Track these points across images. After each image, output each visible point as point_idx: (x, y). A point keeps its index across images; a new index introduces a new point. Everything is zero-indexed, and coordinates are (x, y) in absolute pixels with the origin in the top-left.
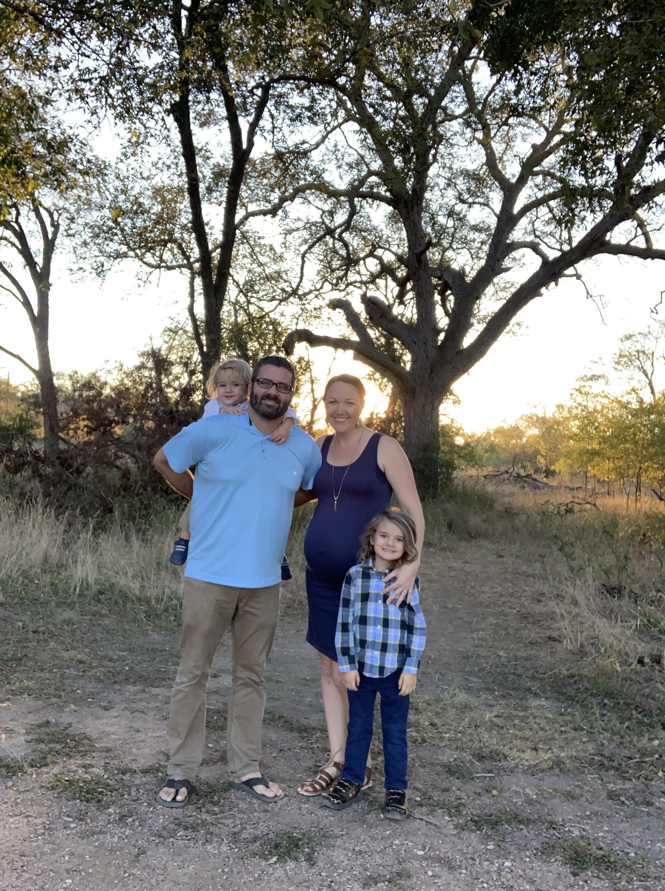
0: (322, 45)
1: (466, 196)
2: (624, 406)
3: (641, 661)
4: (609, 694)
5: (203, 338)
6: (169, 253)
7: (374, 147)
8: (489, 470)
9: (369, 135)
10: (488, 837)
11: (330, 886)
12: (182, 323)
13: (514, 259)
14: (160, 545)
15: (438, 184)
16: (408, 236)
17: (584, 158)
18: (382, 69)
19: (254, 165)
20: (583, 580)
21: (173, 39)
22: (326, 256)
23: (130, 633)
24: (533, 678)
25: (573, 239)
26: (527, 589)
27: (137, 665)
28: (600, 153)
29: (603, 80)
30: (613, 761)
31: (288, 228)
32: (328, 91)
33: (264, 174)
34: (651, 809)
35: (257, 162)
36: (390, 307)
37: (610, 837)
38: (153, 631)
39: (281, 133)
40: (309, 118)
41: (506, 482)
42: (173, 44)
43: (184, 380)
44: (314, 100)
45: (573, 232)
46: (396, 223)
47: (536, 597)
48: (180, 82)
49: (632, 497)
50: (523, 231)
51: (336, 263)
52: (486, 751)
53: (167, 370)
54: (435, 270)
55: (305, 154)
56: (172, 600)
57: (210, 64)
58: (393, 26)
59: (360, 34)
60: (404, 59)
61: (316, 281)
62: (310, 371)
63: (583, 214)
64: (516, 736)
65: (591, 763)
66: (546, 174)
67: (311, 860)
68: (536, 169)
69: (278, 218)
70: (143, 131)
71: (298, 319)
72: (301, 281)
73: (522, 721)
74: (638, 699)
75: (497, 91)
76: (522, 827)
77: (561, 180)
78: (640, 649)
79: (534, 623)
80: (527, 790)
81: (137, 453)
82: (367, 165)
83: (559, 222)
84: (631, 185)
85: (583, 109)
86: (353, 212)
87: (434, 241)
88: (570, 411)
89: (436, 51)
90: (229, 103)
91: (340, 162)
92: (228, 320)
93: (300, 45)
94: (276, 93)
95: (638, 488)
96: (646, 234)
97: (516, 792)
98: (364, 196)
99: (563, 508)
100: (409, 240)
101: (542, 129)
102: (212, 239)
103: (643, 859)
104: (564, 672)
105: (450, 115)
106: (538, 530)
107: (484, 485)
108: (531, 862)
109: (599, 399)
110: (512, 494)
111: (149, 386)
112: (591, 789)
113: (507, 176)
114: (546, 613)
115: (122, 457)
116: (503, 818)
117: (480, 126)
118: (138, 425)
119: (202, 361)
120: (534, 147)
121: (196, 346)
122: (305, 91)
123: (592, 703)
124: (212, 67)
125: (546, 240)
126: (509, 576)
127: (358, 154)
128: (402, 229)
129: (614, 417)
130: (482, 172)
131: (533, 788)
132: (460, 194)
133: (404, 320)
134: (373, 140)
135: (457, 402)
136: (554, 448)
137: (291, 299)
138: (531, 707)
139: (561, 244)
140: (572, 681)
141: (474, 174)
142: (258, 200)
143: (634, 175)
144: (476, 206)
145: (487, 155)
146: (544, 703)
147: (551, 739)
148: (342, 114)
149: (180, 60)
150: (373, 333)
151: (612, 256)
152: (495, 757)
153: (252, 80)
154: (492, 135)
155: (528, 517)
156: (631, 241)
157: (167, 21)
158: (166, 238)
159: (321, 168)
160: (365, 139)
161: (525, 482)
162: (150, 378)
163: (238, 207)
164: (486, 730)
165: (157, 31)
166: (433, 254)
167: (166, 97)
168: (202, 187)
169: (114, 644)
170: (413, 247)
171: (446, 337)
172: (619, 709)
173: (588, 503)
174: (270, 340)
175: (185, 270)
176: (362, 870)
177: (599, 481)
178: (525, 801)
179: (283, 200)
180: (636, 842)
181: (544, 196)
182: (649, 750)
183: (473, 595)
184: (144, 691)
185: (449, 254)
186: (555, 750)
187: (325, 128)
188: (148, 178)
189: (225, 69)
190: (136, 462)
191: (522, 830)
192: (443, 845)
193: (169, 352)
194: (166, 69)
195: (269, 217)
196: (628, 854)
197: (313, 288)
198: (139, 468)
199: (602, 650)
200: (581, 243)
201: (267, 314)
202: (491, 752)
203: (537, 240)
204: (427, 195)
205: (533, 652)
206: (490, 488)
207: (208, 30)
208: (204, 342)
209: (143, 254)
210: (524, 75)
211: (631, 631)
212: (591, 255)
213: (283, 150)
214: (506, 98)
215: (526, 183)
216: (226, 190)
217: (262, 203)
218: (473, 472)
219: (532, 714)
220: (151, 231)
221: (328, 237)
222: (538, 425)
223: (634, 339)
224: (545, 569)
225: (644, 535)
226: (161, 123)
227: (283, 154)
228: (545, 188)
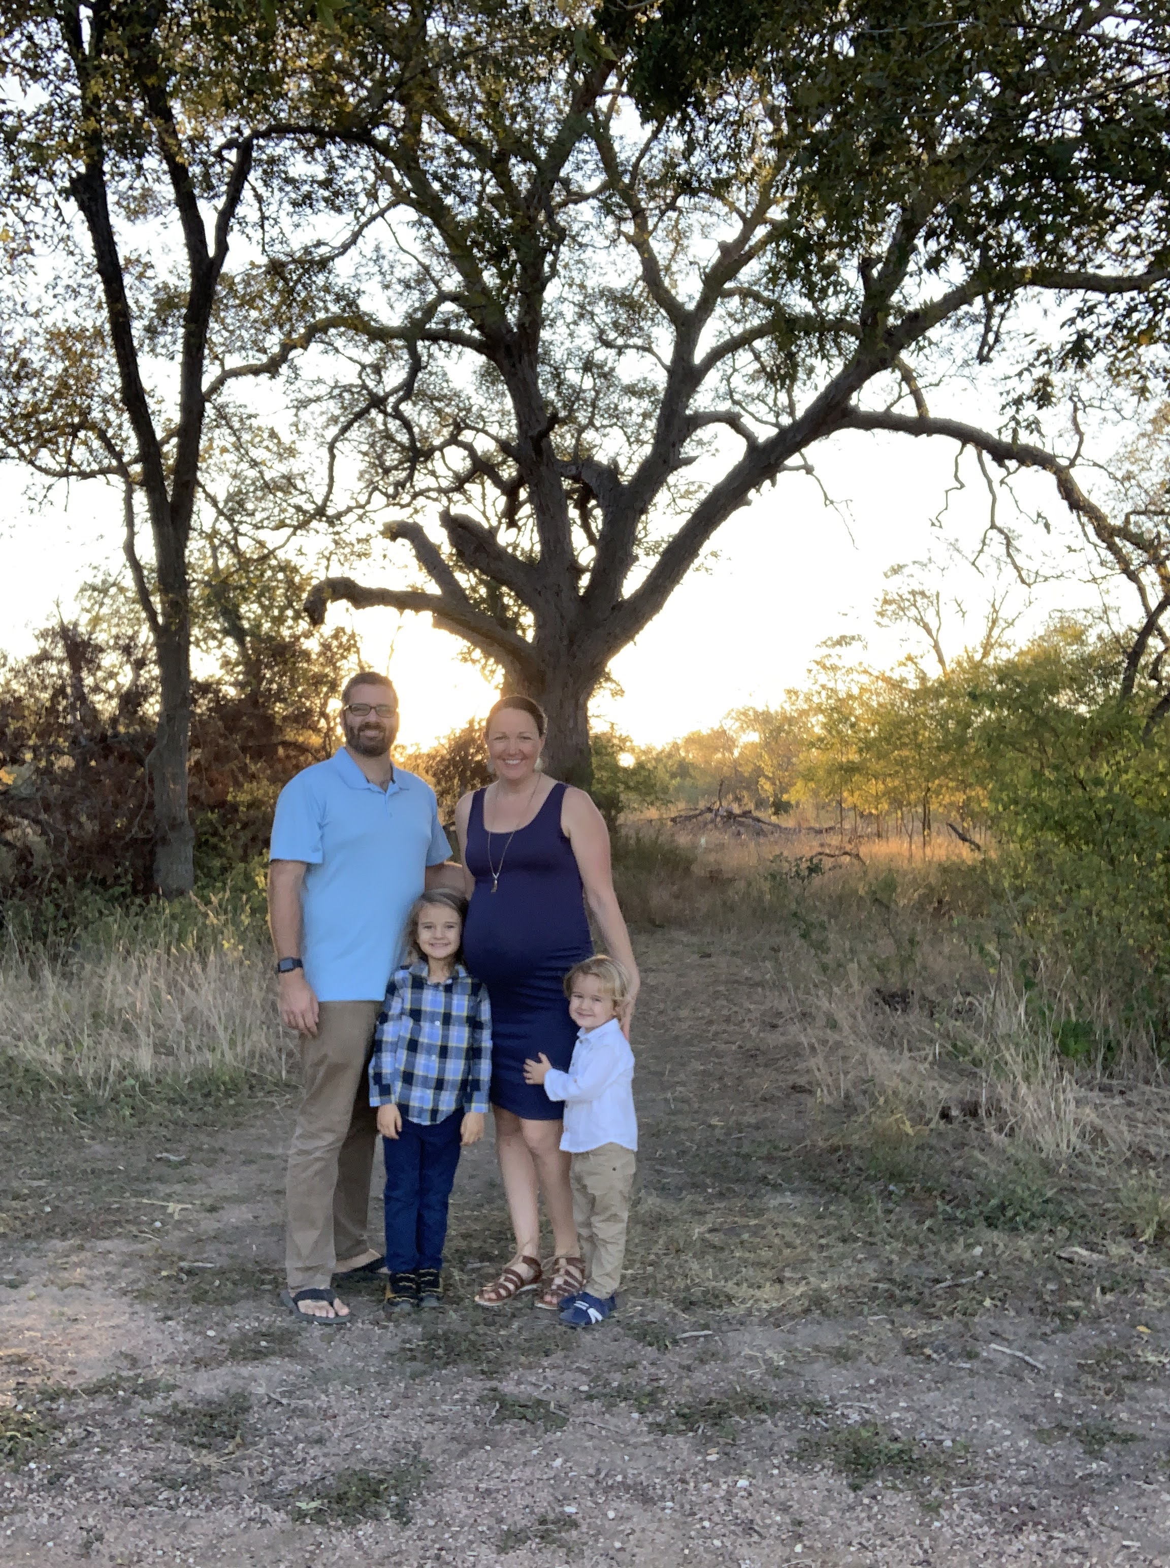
0: (344, 72)
1: (612, 335)
2: (896, 685)
3: (945, 1115)
4: (895, 1176)
5: (156, 600)
6: (83, 448)
7: (447, 250)
8: (679, 808)
9: (435, 230)
10: (708, 1441)
11: (438, 1557)
12: (114, 574)
13: (700, 443)
14: (96, 981)
15: (561, 314)
16: (515, 407)
17: (808, 265)
18: (452, 113)
19: (231, 286)
20: (844, 984)
21: (66, 60)
22: (372, 445)
23: (50, 1144)
24: (769, 1159)
25: (797, 406)
26: (752, 1007)
27: (66, 1202)
28: (831, 257)
29: (831, 131)
30: (909, 1288)
31: (300, 396)
32: (357, 153)
33: (249, 301)
34: (976, 1364)
35: (237, 280)
36: (493, 532)
37: (910, 1417)
38: (92, 1138)
39: (277, 229)
40: (326, 200)
41: (710, 826)
42: (67, 70)
43: (126, 678)
44: (332, 168)
45: (797, 392)
46: (493, 383)
47: (767, 1019)
48: (83, 139)
49: (918, 839)
50: (713, 394)
51: (392, 458)
52: (697, 1292)
53: (91, 661)
54: (566, 465)
55: (323, 264)
56: (125, 1079)
57: (138, 106)
58: (468, 39)
59: (409, 49)
60: (489, 95)
61: (357, 490)
62: (358, 652)
63: (809, 361)
64: (745, 1261)
65: (873, 1294)
66: (746, 294)
67: (402, 1516)
68: (728, 285)
69: (281, 380)
70: (21, 228)
71: (328, 559)
72: (330, 492)
73: (755, 1234)
74: (943, 1179)
75: (655, 152)
76: (763, 1416)
77: (769, 304)
78: (942, 1094)
79: (766, 1066)
80: (770, 1353)
81: (43, 816)
82: (436, 283)
83: (771, 378)
84: (886, 309)
85: (800, 183)
86: (416, 366)
87: (563, 414)
88: (808, 699)
89: (544, 80)
90: (179, 175)
91: (388, 278)
92: (201, 566)
93: (303, 71)
94: (264, 157)
95: (926, 823)
96: (916, 393)
97: (751, 1358)
98: (434, 337)
99: (804, 866)
100: (518, 415)
101: (735, 216)
102: (162, 419)
103: (966, 1448)
104: (821, 1143)
105: (576, 194)
106: (766, 904)
107: (672, 835)
108: (782, 1475)
109: (855, 676)
110: (721, 847)
111: (60, 692)
112: (876, 1341)
113: (680, 299)
114: (786, 1045)
115: (17, 826)
116: (732, 1405)
117: (628, 213)
118: (43, 764)
119: (157, 644)
120: (724, 248)
121: (144, 615)
122: (317, 152)
123: (868, 1193)
124: (144, 112)
125: (751, 408)
126: (722, 988)
127: (420, 263)
128: (503, 395)
129: (880, 705)
130: (636, 293)
131: (779, 1349)
132: (602, 332)
133: (518, 553)
134: (445, 238)
135: (618, 693)
136: (785, 763)
137: (314, 524)
138: (768, 1209)
139: (777, 415)
140: (834, 1157)
141: (623, 296)
142: (243, 348)
143: (892, 293)
144: (631, 352)
145: (644, 262)
146: (789, 1201)
147: (804, 1261)
148: (385, 193)
149: (83, 97)
150: (465, 579)
151: (862, 431)
152: (712, 1301)
153: (219, 133)
154: (651, 228)
155: (749, 884)
156: (892, 405)
157: (55, 26)
158: (76, 420)
159: (354, 289)
160: (429, 236)
161: (741, 824)
162: (61, 677)
163: (206, 362)
164: (695, 1256)
165: (36, 45)
166: (562, 436)
167: (60, 166)
168: (137, 328)
169: (20, 1166)
170: (525, 426)
171: (593, 581)
172: (915, 1199)
173: (846, 853)
174: (281, 601)
175: (115, 479)
176: (492, 1522)
177: (862, 815)
178: (767, 1372)
179: (287, 347)
180: (953, 1422)
181: (745, 331)
182: (966, 1263)
183: (664, 1024)
184: (81, 1248)
185: (589, 436)
186: (812, 1279)
187: (357, 218)
188: (36, 315)
189: (168, 115)
190: (44, 833)
191: (763, 1421)
192: (632, 1464)
193: (95, 626)
194: (58, 114)
195: (264, 377)
196: (941, 1442)
197: (353, 504)
198: (48, 842)
199: (882, 1100)
200: (811, 413)
201: (272, 552)
202: (705, 1293)
203: (737, 409)
204: (545, 334)
205: (769, 1114)
206: (683, 840)
207: (132, 44)
208: (158, 608)
209: (34, 452)
210: (698, 123)
211: (927, 1065)
212: (828, 433)
213: (284, 258)
214: (670, 165)
215: (712, 310)
216: (181, 331)
217: (250, 353)
218: (652, 813)
219: (771, 1221)
220: (46, 411)
221: (373, 412)
222: (757, 726)
223: (906, 571)
224: (781, 972)
225: (940, 902)
226: (53, 213)
227: (283, 265)
228: (745, 318)
